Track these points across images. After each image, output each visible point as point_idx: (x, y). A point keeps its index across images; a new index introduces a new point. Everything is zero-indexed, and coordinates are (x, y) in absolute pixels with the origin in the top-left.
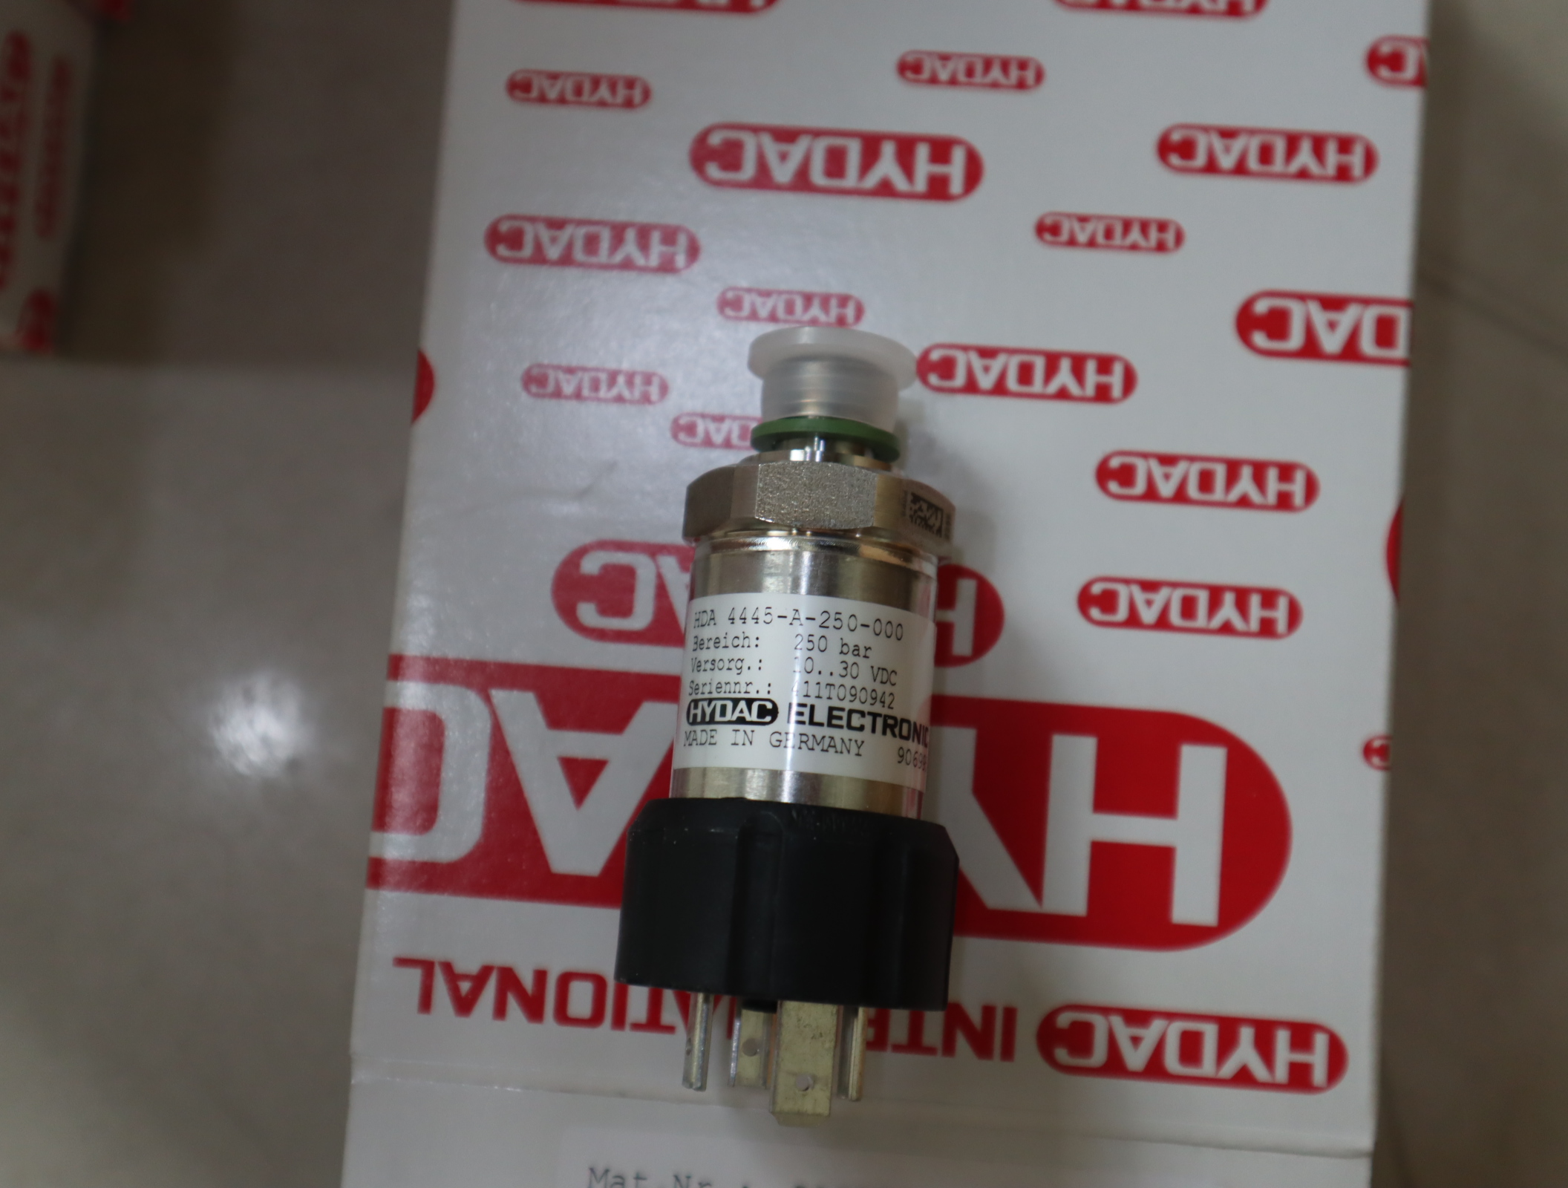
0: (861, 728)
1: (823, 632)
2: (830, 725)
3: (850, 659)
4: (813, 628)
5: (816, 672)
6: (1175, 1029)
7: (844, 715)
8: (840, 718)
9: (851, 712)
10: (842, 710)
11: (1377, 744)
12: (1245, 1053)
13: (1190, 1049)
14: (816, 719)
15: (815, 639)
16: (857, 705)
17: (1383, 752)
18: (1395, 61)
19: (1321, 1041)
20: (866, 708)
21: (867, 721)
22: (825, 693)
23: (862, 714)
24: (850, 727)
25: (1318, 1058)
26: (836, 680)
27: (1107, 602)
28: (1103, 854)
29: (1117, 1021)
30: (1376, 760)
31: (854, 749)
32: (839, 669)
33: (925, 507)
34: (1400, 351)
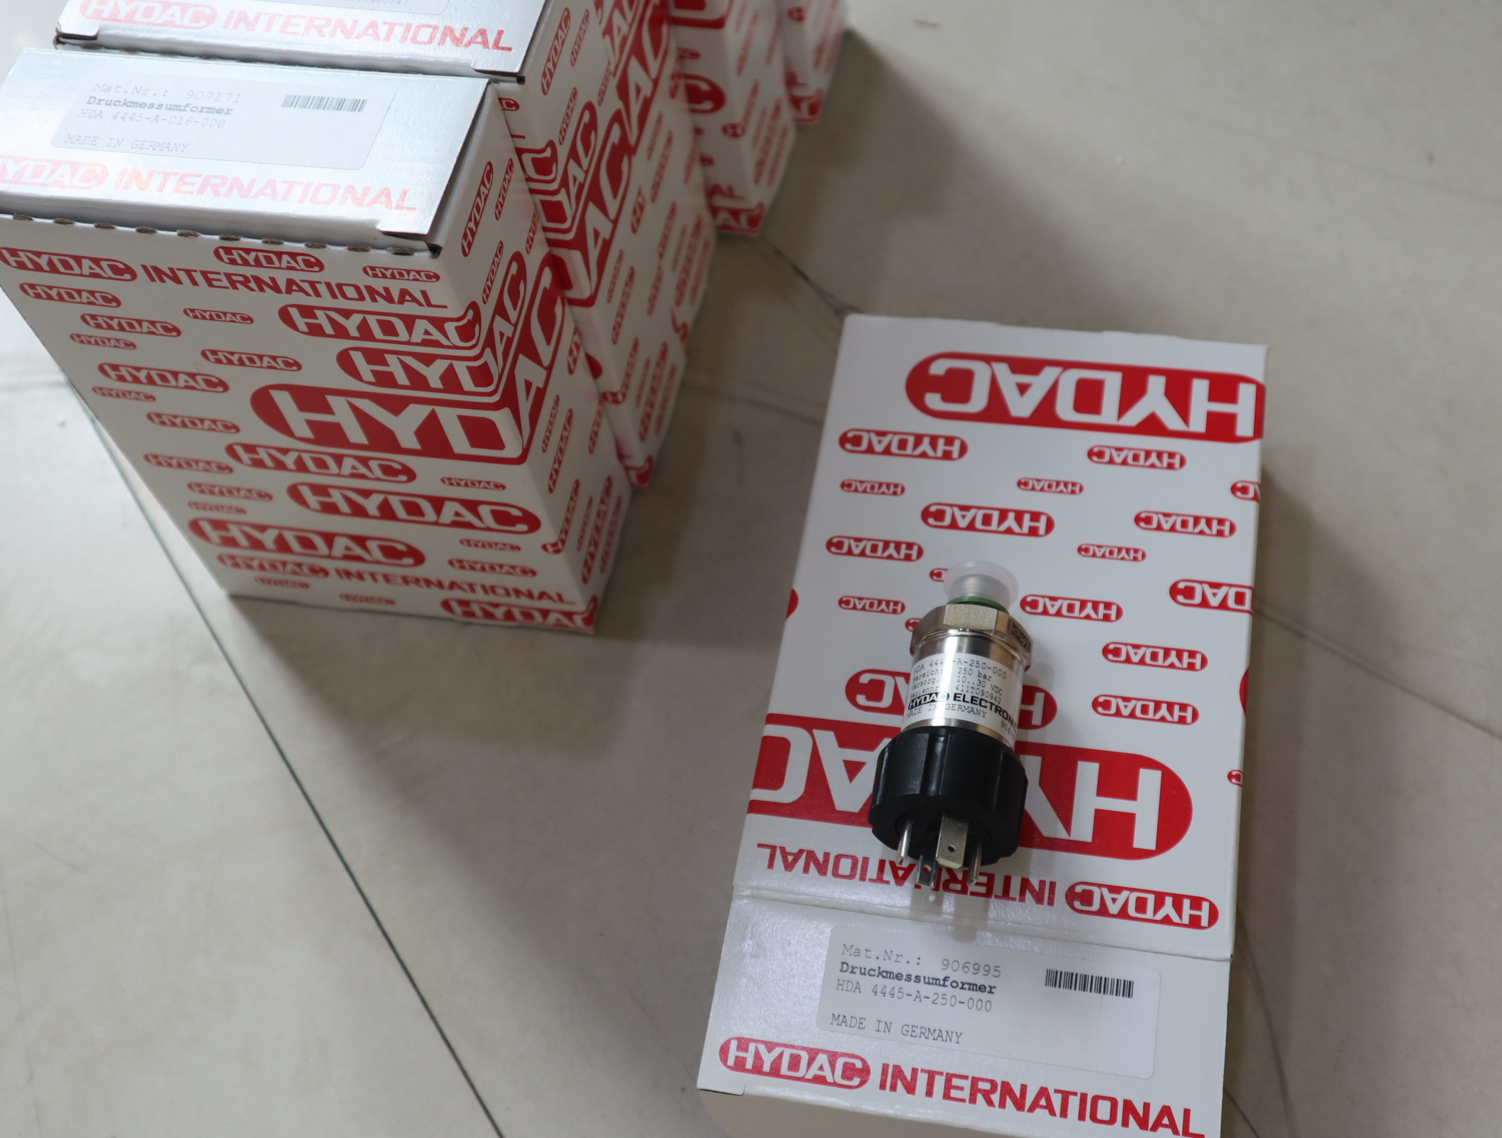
0: (986, 707)
1: (971, 667)
2: (972, 702)
3: (982, 679)
4: (967, 666)
5: (967, 682)
6: (1134, 895)
7: (979, 700)
8: (976, 701)
9: (981, 700)
10: (977, 698)
11: (1234, 773)
12: (1168, 909)
13: (1141, 906)
14: (966, 700)
15: (967, 670)
16: (984, 698)
17: (1238, 777)
18: (1244, 490)
19: (1205, 906)
20: (988, 700)
21: (988, 705)
22: (970, 690)
23: (986, 701)
24: (980, 705)
25: (1204, 914)
26: (976, 687)
28: (1100, 815)
29: (1105, 891)
30: (1234, 780)
31: (982, 714)
32: (977, 682)
33: (1018, 632)
34: (1247, 606)
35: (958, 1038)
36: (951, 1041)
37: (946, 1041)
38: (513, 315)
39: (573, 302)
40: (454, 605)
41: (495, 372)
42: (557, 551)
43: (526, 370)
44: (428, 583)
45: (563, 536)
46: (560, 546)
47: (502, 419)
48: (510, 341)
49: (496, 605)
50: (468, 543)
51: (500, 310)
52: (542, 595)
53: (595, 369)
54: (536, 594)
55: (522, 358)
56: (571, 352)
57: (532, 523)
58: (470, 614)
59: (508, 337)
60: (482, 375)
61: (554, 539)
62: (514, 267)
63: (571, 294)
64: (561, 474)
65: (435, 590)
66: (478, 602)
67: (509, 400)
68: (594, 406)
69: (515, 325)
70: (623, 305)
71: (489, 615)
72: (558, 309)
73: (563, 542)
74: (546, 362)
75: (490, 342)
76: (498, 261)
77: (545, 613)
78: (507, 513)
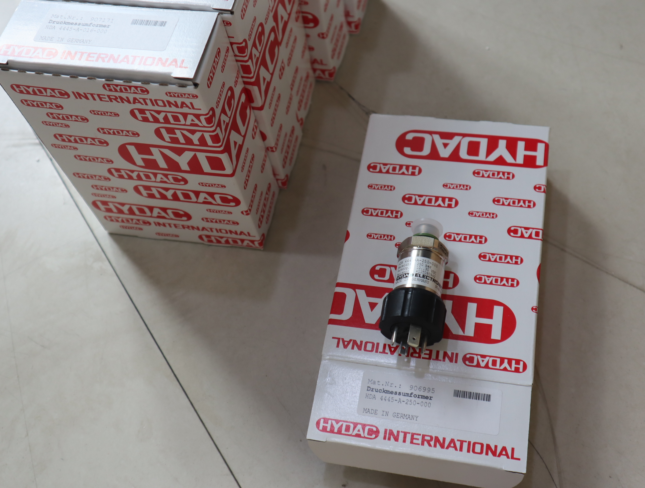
0: (429, 279)
1: (423, 263)
2: (423, 277)
3: (427, 268)
4: (421, 262)
5: (421, 269)
6: (491, 359)
8: (425, 277)
9: (427, 276)
10: (425, 275)
11: (534, 308)
12: (506, 364)
13: (494, 363)
14: (421, 276)
15: (421, 264)
16: (428, 275)
17: (536, 309)
18: (540, 188)
19: (522, 363)
20: (430, 276)
21: (430, 278)
22: (422, 272)
23: (429, 277)
24: (427, 278)
25: (521, 366)
26: (425, 271)
27: (480, 279)
28: (477, 325)
29: (479, 357)
30: (534, 311)
31: (427, 282)
32: (425, 269)
33: (443, 248)
34: (540, 237)
35: (417, 418)
36: (413, 419)
37: (411, 419)
38: (229, 113)
39: (254, 108)
40: (204, 237)
41: (221, 137)
42: (248, 214)
43: (235, 137)
44: (193, 228)
45: (250, 208)
46: (249, 212)
47: (224, 158)
48: (228, 124)
49: (222, 238)
50: (210, 210)
51: (223, 111)
52: (241, 233)
53: (264, 137)
54: (239, 233)
55: (232, 131)
56: (253, 130)
57: (237, 202)
58: (211, 241)
59: (227, 123)
60: (216, 139)
61: (246, 209)
62: (229, 93)
63: (253, 105)
64: (249, 181)
65: (196, 231)
66: (214, 236)
67: (227, 150)
68: (263, 153)
69: (230, 118)
70: (276, 110)
71: (219, 242)
72: (248, 111)
73: (250, 210)
74: (243, 134)
75: (219, 125)
76: (223, 90)
77: (242, 241)
78: (227, 198)
